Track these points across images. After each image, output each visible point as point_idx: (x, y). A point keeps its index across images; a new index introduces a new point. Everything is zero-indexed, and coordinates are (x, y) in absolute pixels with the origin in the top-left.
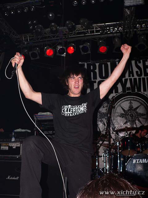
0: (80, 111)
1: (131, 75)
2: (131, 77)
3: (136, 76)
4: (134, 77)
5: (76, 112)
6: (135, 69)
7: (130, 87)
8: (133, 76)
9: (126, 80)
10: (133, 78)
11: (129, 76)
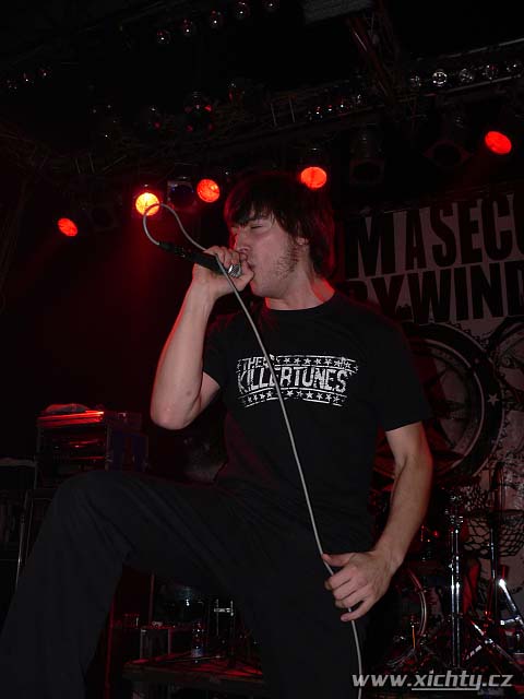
0: (310, 384)
1: (415, 260)
2: (416, 270)
3: (431, 265)
4: (427, 270)
5: (292, 384)
6: (430, 239)
7: (410, 304)
8: (422, 264)
9: (397, 281)
10: (420, 272)
11: (409, 266)
